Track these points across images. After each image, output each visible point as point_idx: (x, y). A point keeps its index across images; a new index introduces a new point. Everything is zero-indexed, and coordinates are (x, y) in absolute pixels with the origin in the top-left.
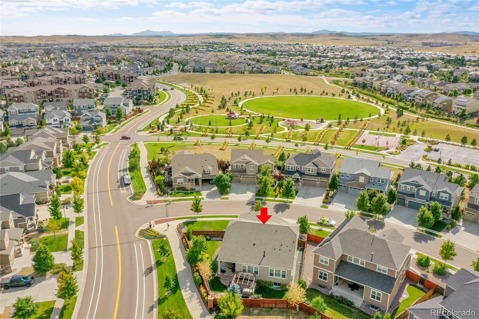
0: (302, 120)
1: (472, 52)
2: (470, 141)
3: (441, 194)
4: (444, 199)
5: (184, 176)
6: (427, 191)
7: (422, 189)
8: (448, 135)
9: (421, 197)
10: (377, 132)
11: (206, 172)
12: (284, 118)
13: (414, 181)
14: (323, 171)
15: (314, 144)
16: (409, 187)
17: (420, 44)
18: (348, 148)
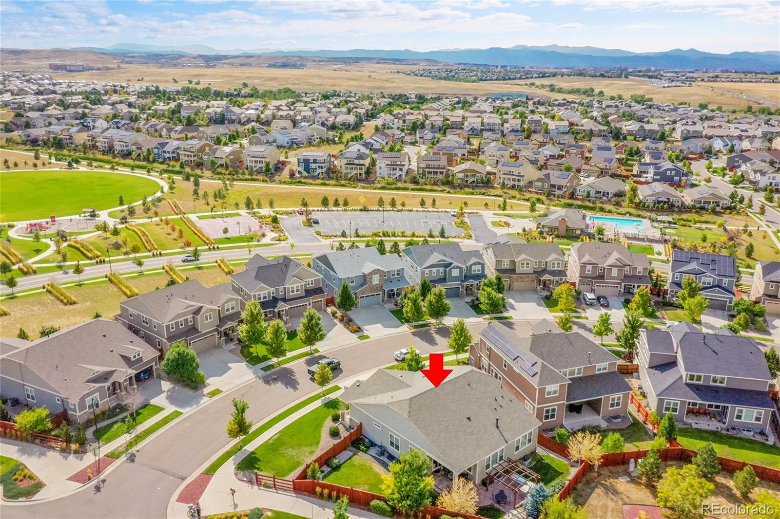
0: (52, 218)
1: (138, 80)
2: (331, 202)
3: (473, 268)
4: (476, 272)
5: (98, 385)
6: (461, 269)
7: (454, 268)
8: (304, 199)
9: (455, 279)
10: (210, 213)
11: (133, 359)
12: (11, 223)
13: (440, 261)
14: (311, 285)
15: (153, 255)
16: (434, 270)
17: (46, 68)
18: (214, 248)
